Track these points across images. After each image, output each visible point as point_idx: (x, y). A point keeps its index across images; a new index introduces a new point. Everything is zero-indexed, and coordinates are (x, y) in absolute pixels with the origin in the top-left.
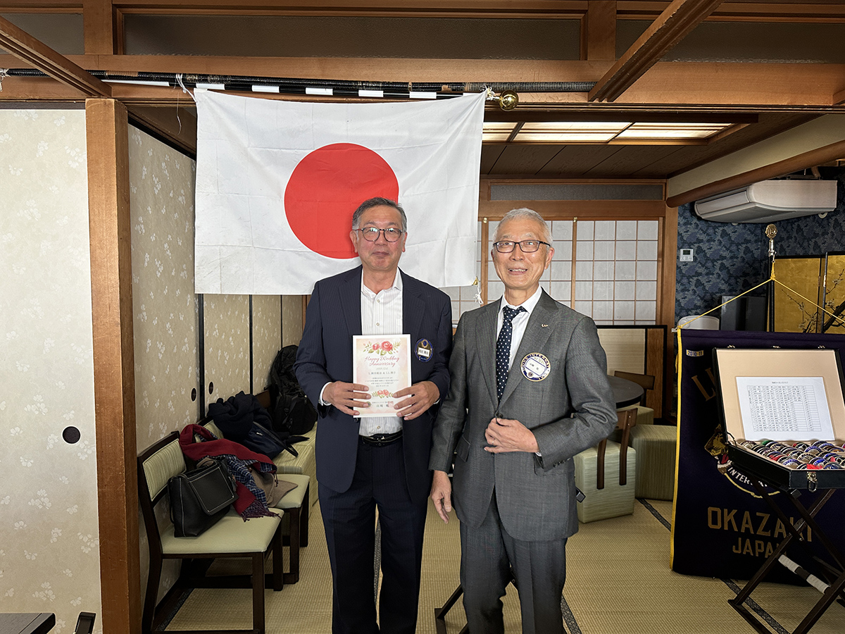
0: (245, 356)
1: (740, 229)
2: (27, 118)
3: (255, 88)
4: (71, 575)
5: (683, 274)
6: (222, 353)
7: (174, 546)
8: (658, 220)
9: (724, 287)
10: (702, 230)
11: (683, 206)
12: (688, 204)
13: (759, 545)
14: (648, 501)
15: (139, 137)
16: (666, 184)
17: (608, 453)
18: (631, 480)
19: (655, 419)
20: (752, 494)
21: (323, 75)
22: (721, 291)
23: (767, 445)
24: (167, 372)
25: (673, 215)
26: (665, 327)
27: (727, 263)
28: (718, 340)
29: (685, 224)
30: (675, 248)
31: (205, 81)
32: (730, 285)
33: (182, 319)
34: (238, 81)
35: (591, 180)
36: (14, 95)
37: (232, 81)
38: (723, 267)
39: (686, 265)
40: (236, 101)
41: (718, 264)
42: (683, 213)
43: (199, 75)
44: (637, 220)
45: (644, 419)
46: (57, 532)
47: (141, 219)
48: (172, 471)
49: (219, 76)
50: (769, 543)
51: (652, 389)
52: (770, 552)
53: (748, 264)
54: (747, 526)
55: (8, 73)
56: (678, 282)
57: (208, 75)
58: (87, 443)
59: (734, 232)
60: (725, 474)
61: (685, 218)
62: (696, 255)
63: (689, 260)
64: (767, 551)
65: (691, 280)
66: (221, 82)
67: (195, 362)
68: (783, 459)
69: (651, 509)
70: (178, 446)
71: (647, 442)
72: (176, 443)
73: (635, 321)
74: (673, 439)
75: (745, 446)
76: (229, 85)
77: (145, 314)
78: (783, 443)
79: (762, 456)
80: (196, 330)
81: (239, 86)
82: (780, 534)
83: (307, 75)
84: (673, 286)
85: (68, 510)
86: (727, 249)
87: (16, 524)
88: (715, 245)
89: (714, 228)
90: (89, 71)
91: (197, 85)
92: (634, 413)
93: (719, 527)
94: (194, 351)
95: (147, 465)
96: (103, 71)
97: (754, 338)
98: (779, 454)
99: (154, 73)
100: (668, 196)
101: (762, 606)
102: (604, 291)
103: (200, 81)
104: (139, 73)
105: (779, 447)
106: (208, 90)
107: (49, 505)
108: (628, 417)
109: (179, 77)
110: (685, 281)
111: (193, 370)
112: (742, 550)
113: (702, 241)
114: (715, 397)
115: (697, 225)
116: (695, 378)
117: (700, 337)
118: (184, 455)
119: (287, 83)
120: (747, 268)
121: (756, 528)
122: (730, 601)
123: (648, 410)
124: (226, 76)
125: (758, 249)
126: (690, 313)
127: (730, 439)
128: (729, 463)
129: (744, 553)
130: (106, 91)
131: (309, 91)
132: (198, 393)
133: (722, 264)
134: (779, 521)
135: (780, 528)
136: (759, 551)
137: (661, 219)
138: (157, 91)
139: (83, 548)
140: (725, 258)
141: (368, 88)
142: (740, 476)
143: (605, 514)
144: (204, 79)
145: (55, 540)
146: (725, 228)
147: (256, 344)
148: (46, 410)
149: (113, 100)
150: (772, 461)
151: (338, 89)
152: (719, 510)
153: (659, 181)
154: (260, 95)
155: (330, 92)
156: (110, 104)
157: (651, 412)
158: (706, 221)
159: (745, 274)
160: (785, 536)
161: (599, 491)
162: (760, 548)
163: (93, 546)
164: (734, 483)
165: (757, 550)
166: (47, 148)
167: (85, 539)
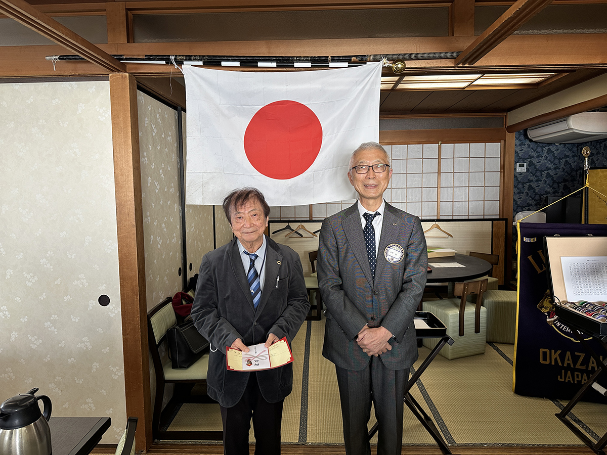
0: (211, 244)
1: (561, 147)
2: (70, 88)
3: (223, 64)
4: (105, 394)
5: (519, 181)
6: (197, 243)
7: (172, 374)
8: (500, 142)
9: (549, 190)
10: (533, 149)
11: (519, 132)
12: (523, 130)
13: (578, 375)
14: (495, 345)
15: (143, 98)
16: (506, 116)
17: (467, 311)
18: (483, 330)
19: (499, 286)
20: (572, 339)
21: (269, 53)
22: (547, 193)
23: (583, 305)
24: (163, 257)
25: (512, 139)
26: (506, 220)
27: (552, 173)
28: (547, 230)
29: (520, 145)
30: (513, 162)
31: (190, 60)
32: (553, 188)
33: (171, 220)
34: (211, 59)
35: (451, 115)
36: (62, 73)
37: (208, 59)
38: (548, 175)
39: (521, 175)
40: (211, 73)
41: (545, 173)
42: (519, 137)
43: (186, 56)
44: (485, 143)
45: (491, 286)
46: (96, 365)
47: (145, 154)
48: (168, 324)
49: (199, 56)
50: (585, 374)
51: (497, 264)
52: (585, 380)
53: (567, 173)
54: (569, 362)
55: (59, 58)
56: (515, 187)
57: (192, 56)
58: (114, 305)
59: (556, 150)
60: (553, 325)
61: (520, 140)
62: (529, 168)
63: (523, 171)
64: (583, 379)
65: (525, 185)
66: (200, 60)
67: (180, 249)
68: (595, 315)
69: (498, 350)
70: (172, 307)
71: (495, 302)
72: (170, 305)
73: (484, 215)
74: (513, 300)
75: (567, 306)
76: (206, 62)
77: (149, 218)
78: (595, 304)
79: (580, 313)
80: (180, 228)
81: (212, 62)
82: (593, 368)
83: (258, 53)
84: (512, 190)
85: (103, 351)
86: (552, 163)
87: (69, 360)
88: (542, 160)
89: (542, 147)
90: (112, 55)
91: (184, 62)
92: (486, 282)
93: (548, 362)
94: (180, 242)
95: (153, 320)
96: (122, 55)
97: (573, 228)
98: (593, 311)
99: (155, 56)
100: (508, 125)
101: (579, 418)
102: (461, 194)
103: (186, 60)
104: (146, 56)
105: (592, 306)
106: (192, 65)
107: (90, 347)
108: (481, 285)
109: (172, 58)
110: (520, 186)
111: (179, 255)
112: (565, 379)
113: (533, 157)
114: (545, 271)
115: (529, 146)
116: (530, 258)
117: (534, 228)
118: (175, 312)
119: (245, 60)
120: (566, 176)
121: (575, 363)
122: (556, 415)
123: (495, 279)
124: (204, 56)
125: (574, 162)
126: (524, 209)
127: (556, 301)
128: (556, 317)
129: (566, 381)
130: (123, 68)
131: (260, 64)
132: (183, 271)
133: (548, 174)
134: (592, 358)
135: (593, 363)
136: (578, 379)
137: (503, 141)
138: (158, 67)
139: (113, 375)
140: (550, 169)
141: (300, 61)
142: (563, 327)
143: (465, 353)
144: (189, 58)
145: (95, 370)
146: (550, 147)
147: (218, 236)
148: (87, 284)
149: (128, 74)
150: (587, 316)
151: (280, 63)
152: (548, 351)
153: (501, 114)
154: (226, 68)
155: (274, 64)
156: (126, 77)
157: (496, 281)
158: (536, 142)
159: (565, 181)
160: (596, 369)
161: (460, 337)
162: (578, 377)
163: (120, 374)
164: (558, 331)
165: (576, 379)
166: (84, 108)
167: (115, 370)
